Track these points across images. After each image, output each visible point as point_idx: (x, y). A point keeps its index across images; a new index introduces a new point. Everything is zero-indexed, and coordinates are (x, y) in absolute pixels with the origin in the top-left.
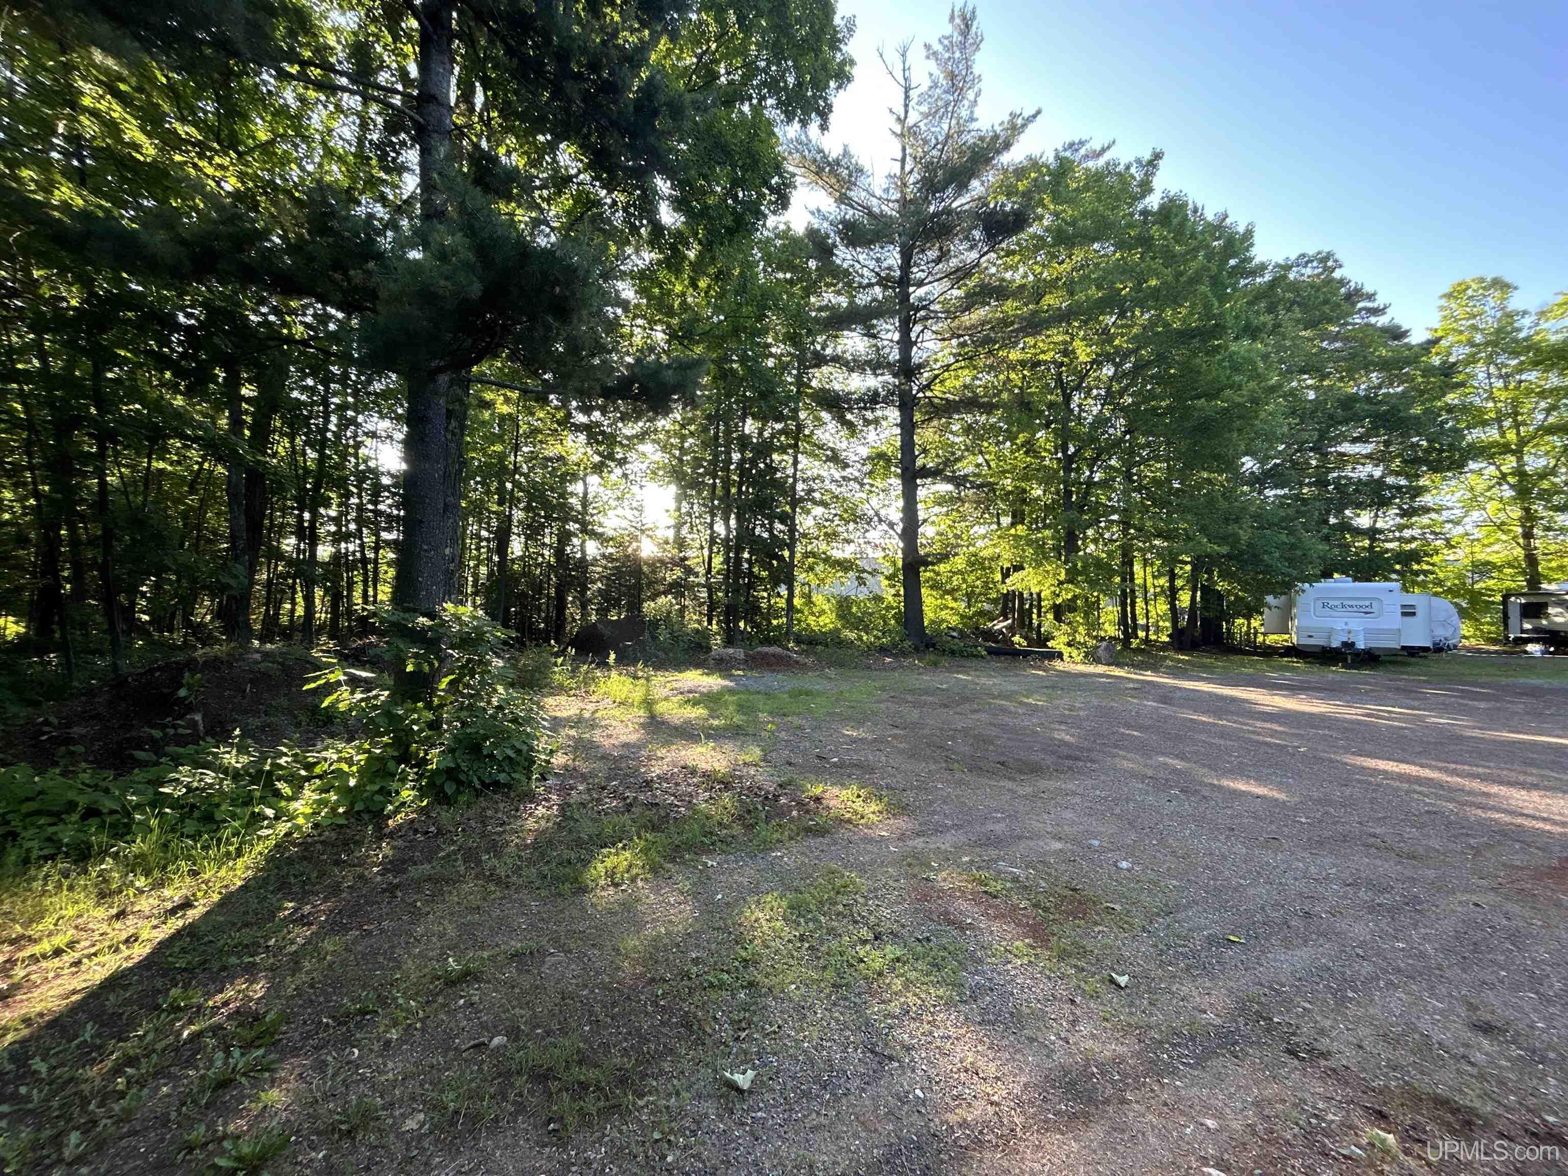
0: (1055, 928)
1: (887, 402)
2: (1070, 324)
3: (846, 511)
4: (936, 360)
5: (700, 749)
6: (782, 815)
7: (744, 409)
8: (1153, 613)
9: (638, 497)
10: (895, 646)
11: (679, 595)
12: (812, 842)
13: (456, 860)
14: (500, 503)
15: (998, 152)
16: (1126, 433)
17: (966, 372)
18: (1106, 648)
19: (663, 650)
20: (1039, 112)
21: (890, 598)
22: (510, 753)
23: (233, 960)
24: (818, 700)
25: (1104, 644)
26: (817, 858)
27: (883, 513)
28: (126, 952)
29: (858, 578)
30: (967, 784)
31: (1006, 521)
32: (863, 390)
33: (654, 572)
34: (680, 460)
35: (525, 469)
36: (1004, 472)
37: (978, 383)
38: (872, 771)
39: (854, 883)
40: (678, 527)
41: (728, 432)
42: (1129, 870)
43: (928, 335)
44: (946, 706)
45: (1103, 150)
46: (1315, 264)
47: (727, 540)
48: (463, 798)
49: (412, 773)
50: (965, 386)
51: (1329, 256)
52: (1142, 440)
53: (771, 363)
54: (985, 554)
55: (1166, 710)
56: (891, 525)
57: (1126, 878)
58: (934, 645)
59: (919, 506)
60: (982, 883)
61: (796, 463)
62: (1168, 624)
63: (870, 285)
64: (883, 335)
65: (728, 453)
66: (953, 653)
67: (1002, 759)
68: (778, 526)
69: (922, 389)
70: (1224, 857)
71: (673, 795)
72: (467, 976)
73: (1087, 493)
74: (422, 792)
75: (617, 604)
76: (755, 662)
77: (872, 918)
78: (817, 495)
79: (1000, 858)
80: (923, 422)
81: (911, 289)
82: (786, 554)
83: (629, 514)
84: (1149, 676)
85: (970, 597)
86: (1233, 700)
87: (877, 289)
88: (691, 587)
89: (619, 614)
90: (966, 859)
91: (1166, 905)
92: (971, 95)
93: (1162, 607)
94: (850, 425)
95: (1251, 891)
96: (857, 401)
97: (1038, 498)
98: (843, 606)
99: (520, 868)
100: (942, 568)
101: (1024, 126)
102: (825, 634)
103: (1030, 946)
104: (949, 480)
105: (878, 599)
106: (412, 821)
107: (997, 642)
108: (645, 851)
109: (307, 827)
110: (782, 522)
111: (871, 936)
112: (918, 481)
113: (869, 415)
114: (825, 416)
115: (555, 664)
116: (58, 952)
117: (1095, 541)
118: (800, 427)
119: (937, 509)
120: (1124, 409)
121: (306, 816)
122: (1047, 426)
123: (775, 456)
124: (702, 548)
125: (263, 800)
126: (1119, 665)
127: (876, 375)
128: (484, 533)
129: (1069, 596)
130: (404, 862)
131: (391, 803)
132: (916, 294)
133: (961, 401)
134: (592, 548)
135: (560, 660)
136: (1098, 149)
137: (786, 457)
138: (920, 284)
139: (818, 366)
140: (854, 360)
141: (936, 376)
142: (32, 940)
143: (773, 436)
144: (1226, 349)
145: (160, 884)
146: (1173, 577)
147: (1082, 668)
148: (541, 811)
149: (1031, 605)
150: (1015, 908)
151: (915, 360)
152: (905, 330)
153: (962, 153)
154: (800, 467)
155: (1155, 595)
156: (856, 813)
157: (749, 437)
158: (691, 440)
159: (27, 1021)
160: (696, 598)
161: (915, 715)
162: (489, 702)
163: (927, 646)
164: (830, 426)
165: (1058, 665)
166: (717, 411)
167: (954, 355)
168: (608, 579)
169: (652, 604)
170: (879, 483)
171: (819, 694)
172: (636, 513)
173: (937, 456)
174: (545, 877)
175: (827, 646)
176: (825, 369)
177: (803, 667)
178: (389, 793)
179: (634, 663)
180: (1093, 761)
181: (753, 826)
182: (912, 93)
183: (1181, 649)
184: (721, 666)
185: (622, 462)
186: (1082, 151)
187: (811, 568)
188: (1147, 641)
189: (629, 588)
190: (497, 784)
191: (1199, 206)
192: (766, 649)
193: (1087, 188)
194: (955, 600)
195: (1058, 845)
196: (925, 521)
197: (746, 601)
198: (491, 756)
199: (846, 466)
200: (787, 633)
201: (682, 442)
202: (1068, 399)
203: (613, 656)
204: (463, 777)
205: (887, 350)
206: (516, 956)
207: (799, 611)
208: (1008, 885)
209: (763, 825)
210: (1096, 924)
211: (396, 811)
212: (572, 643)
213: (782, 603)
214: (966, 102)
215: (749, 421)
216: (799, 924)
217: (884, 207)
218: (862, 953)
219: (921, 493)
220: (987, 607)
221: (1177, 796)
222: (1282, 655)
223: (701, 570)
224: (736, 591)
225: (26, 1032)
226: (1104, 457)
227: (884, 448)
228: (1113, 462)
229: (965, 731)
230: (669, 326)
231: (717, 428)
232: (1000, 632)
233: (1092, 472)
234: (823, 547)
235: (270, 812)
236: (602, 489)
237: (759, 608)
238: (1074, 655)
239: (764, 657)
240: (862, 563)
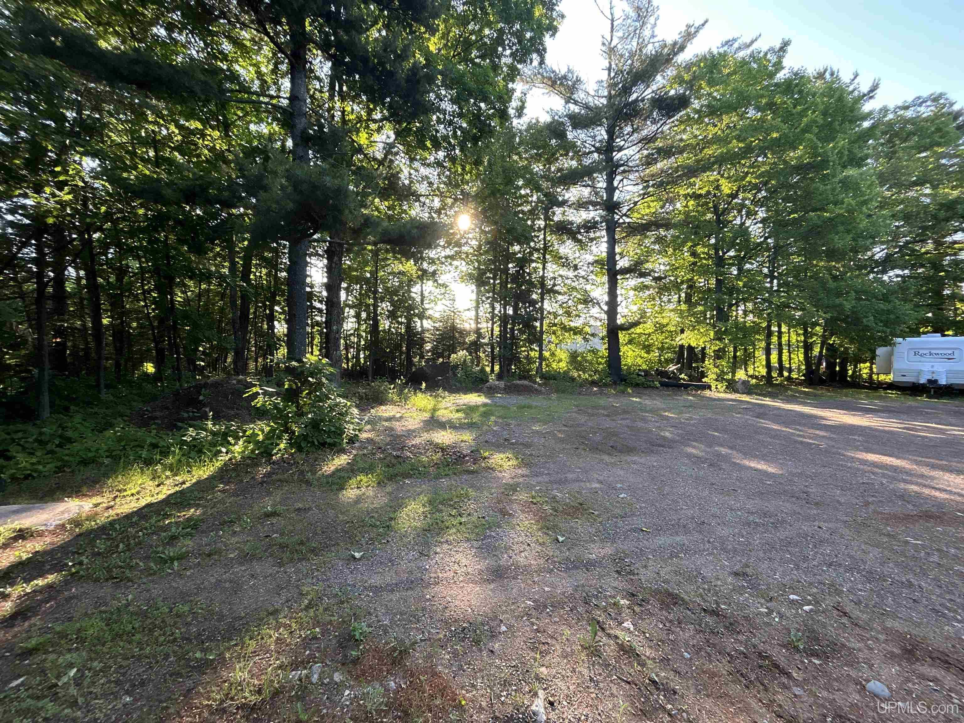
1: (598, 227)
10: (601, 380)
15: (676, 54)
17: (655, 203)
18: (743, 383)
19: (460, 382)
20: (706, 22)
23: (192, 502)
28: (156, 497)
29: (584, 338)
42: (623, 498)
43: (626, 182)
44: (608, 416)
45: (752, 42)
46: (929, 103)
48: (310, 449)
49: (285, 436)
50: (653, 214)
51: (941, 96)
58: (625, 381)
60: (533, 498)
61: (544, 268)
62: (805, 368)
63: (592, 152)
64: (597, 185)
66: (637, 385)
67: (616, 444)
69: (622, 217)
72: (274, 514)
74: (291, 445)
76: (510, 390)
79: (557, 489)
80: (621, 239)
81: (614, 154)
82: (538, 325)
83: (448, 303)
84: (767, 401)
85: (661, 350)
87: (596, 155)
88: (482, 346)
92: (652, 20)
94: (581, 243)
96: (583, 227)
98: (574, 356)
101: (697, 32)
102: (560, 373)
105: (595, 351)
107: (669, 378)
108: (379, 475)
109: (239, 457)
112: (618, 278)
113: (592, 236)
115: (389, 389)
116: (133, 495)
118: (547, 246)
121: (239, 453)
125: (222, 445)
126: (752, 394)
127: (595, 210)
129: (716, 349)
131: (275, 449)
132: (617, 156)
133: (650, 223)
134: (427, 324)
135: (392, 386)
136: (748, 41)
138: (621, 149)
139: (557, 207)
141: (630, 209)
142: (125, 490)
145: (176, 475)
147: (722, 395)
150: (541, 509)
151: (616, 200)
152: (610, 180)
153: (642, 62)
154: (547, 271)
155: (798, 347)
159: (117, 515)
160: (484, 352)
163: (622, 381)
164: (568, 244)
165: (707, 393)
167: (641, 194)
169: (455, 356)
172: (452, 302)
175: (560, 380)
177: (539, 393)
178: (275, 445)
179: (437, 389)
182: (615, 23)
183: (810, 384)
184: (490, 392)
186: (736, 45)
187: (554, 333)
188: (789, 378)
191: (835, 70)
192: (519, 382)
193: (734, 73)
195: (596, 485)
196: (622, 302)
197: (511, 354)
198: (324, 430)
199: (577, 268)
200: (536, 373)
202: (719, 217)
203: (424, 385)
204: (310, 439)
205: (600, 194)
206: (299, 510)
209: (443, 468)
210: (576, 518)
211: (277, 453)
213: (536, 354)
214: (649, 26)
217: (596, 102)
218: (445, 520)
219: (620, 284)
222: (885, 389)
223: (487, 335)
224: (505, 348)
225: (116, 518)
227: (599, 256)
232: (673, 372)
235: (224, 450)
236: (433, 289)
238: (719, 387)
239: (517, 386)
240: (587, 329)
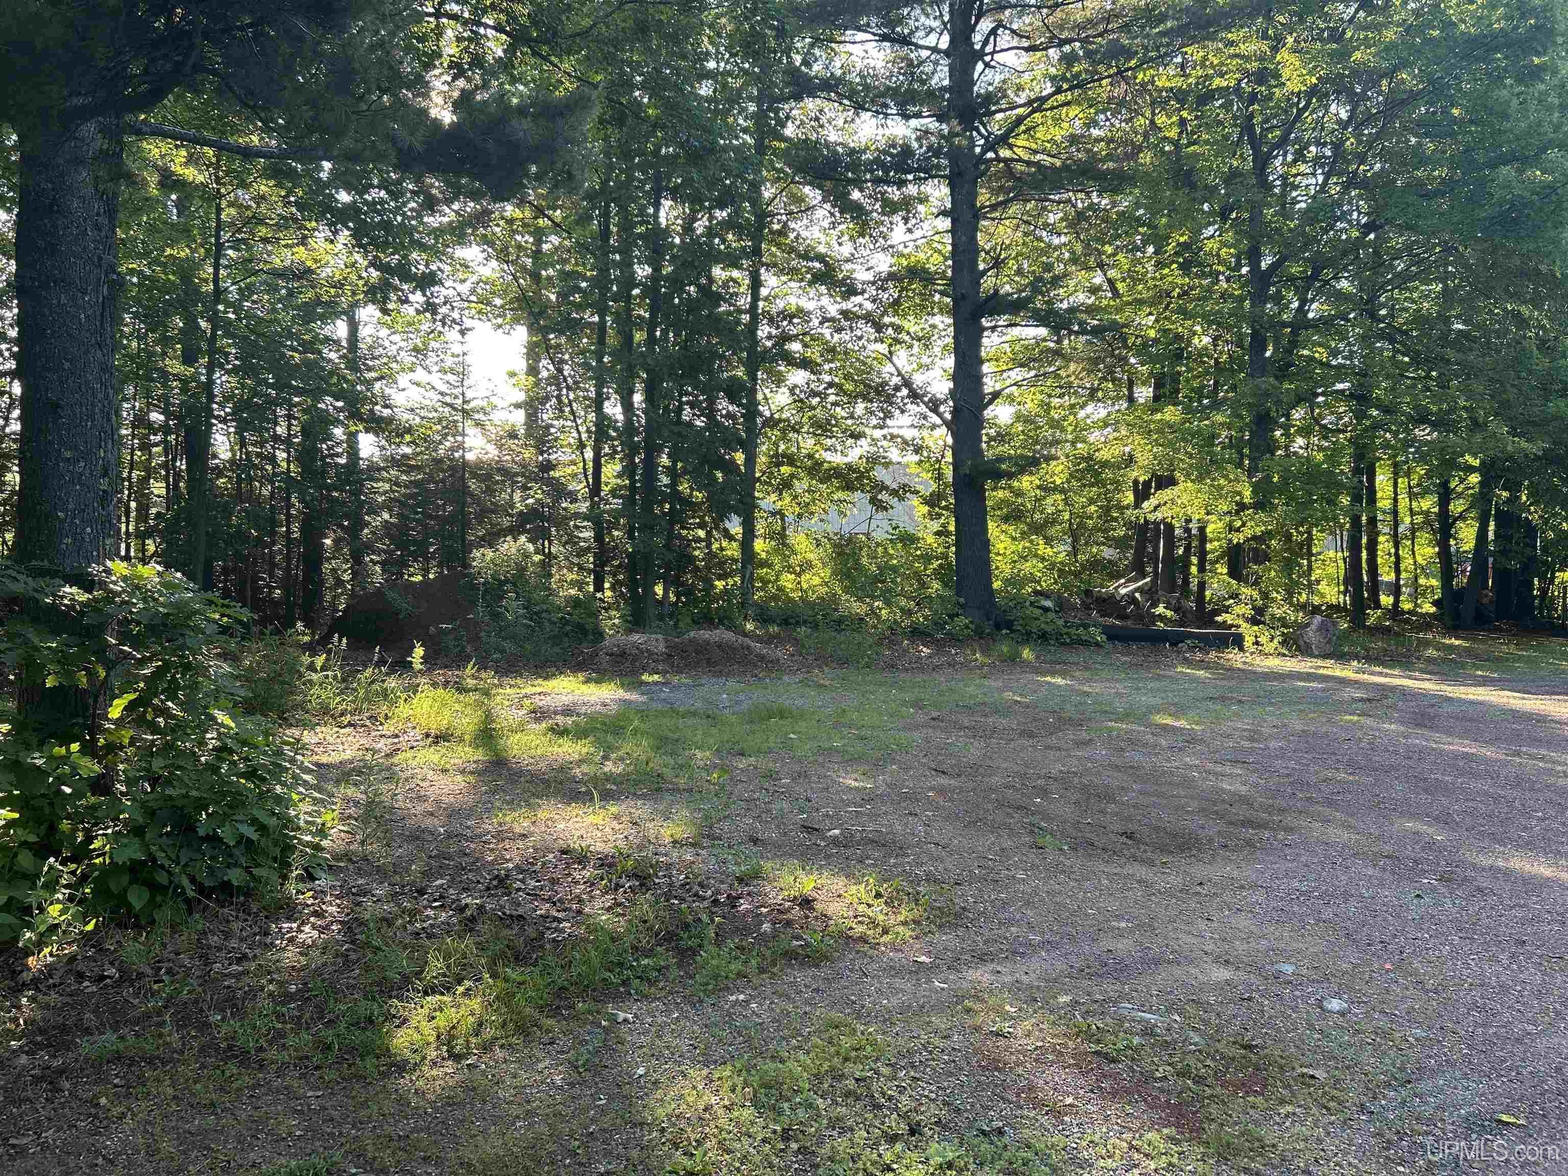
0: (1214, 1110)
1: (927, 171)
2: (1269, 18)
3: (848, 377)
4: (1020, 88)
5: (592, 819)
6: (744, 931)
7: (657, 179)
8: (1407, 563)
9: (457, 349)
10: (939, 625)
11: (539, 535)
12: (801, 976)
13: (162, 1024)
14: (189, 359)
16: (1367, 228)
17: (1074, 111)
18: (1322, 628)
19: (513, 637)
21: (930, 539)
22: (249, 832)
24: (802, 726)
25: (1318, 619)
26: (807, 1002)
27: (918, 379)
29: (874, 501)
30: (1068, 873)
31: (1144, 393)
32: (882, 145)
33: (490, 491)
34: (535, 277)
35: (233, 294)
36: (1140, 302)
37: (1095, 132)
38: (901, 850)
39: (873, 1044)
40: (532, 406)
41: (626, 226)
42: (1342, 1014)
43: (1005, 39)
44: (1031, 735)
47: (629, 429)
48: (164, 915)
49: (66, 873)
50: (1073, 139)
52: (1397, 241)
53: (705, 89)
54: (1104, 455)
55: (1420, 739)
56: (934, 405)
57: (1338, 1026)
58: (1009, 625)
59: (986, 368)
60: (1089, 1037)
61: (756, 284)
62: (1434, 582)
64: (919, 38)
65: (627, 264)
66: (1044, 636)
67: (1131, 827)
68: (724, 405)
69: (991, 145)
70: (1504, 989)
71: (549, 900)
73: (1294, 344)
74: (87, 908)
75: (422, 554)
76: (684, 658)
77: (904, 1099)
78: (795, 347)
79: (1122, 997)
80: (994, 207)
82: (740, 457)
83: (439, 380)
84: (1395, 679)
85: (1076, 534)
86: (1541, 719)
88: (561, 522)
89: (426, 571)
90: (1064, 999)
91: (1402, 1069)
93: (1426, 551)
94: (857, 212)
95: (1541, 1044)
96: (870, 166)
97: (1203, 352)
98: (845, 553)
99: (281, 1034)
100: (1026, 482)
102: (811, 605)
103: (1171, 1139)
104: (1042, 319)
105: (908, 539)
106: (72, 958)
107: (1123, 617)
108: (506, 998)
110: (733, 398)
111: (903, 1128)
112: (985, 322)
113: (894, 193)
114: (812, 194)
115: (312, 668)
117: (1305, 432)
118: (763, 216)
119: (1017, 374)
120: (1364, 184)
122: (1224, 215)
123: (717, 272)
124: (581, 446)
126: (1341, 657)
127: (906, 117)
128: (156, 417)
129: (1258, 531)
130: (64, 1029)
131: (30, 926)
133: (1065, 167)
134: (370, 447)
135: (320, 661)
137: (736, 274)
139: (798, 98)
140: (867, 87)
141: (1020, 120)
143: (710, 232)
144: (1555, 72)
146: (1445, 496)
147: (1274, 663)
148: (308, 934)
149: (1188, 549)
150: (1148, 1078)
151: (979, 88)
152: (961, 28)
154: (764, 292)
155: (1413, 530)
156: (873, 923)
157: (667, 232)
158: (554, 239)
160: (572, 540)
161: (975, 750)
162: (202, 743)
163: (998, 627)
164: (820, 213)
165: (1234, 657)
166: (604, 183)
167: (1053, 79)
168: (402, 504)
169: (490, 554)
170: (911, 325)
171: (800, 715)
172: (451, 378)
173: (1019, 272)
174: (329, 1047)
175: (815, 626)
176: (811, 104)
177: (771, 665)
178: (28, 910)
179: (460, 661)
180: (1289, 830)
181: (694, 952)
183: (1454, 629)
184: (622, 666)
185: (427, 281)
187: (786, 485)
188: (1395, 612)
189: (443, 520)
190: (226, 887)
192: (705, 634)
194: (1048, 541)
195: (1222, 974)
196: (996, 395)
197: (667, 546)
198: (213, 839)
199: (851, 291)
200: (743, 604)
201: (539, 242)
202: (1262, 162)
203: (419, 652)
204: (162, 878)
205: (928, 68)
207: (765, 564)
208: (1136, 1040)
209: (713, 949)
210: (1282, 1102)
211: (40, 944)
212: (340, 626)
213: (733, 550)
215: (667, 203)
216: (780, 1113)
218: (888, 1157)
219: (990, 343)
220: (1108, 553)
221: (1434, 889)
223: (580, 487)
224: (647, 528)
226: (1327, 273)
227: (922, 256)
228: (1344, 284)
229: (1064, 780)
230: (512, 17)
231: (606, 215)
232: (1131, 599)
233: (1303, 302)
234: (808, 444)
236: (384, 332)
237: (692, 559)
238: (1263, 639)
239: (702, 648)
240: (879, 473)
